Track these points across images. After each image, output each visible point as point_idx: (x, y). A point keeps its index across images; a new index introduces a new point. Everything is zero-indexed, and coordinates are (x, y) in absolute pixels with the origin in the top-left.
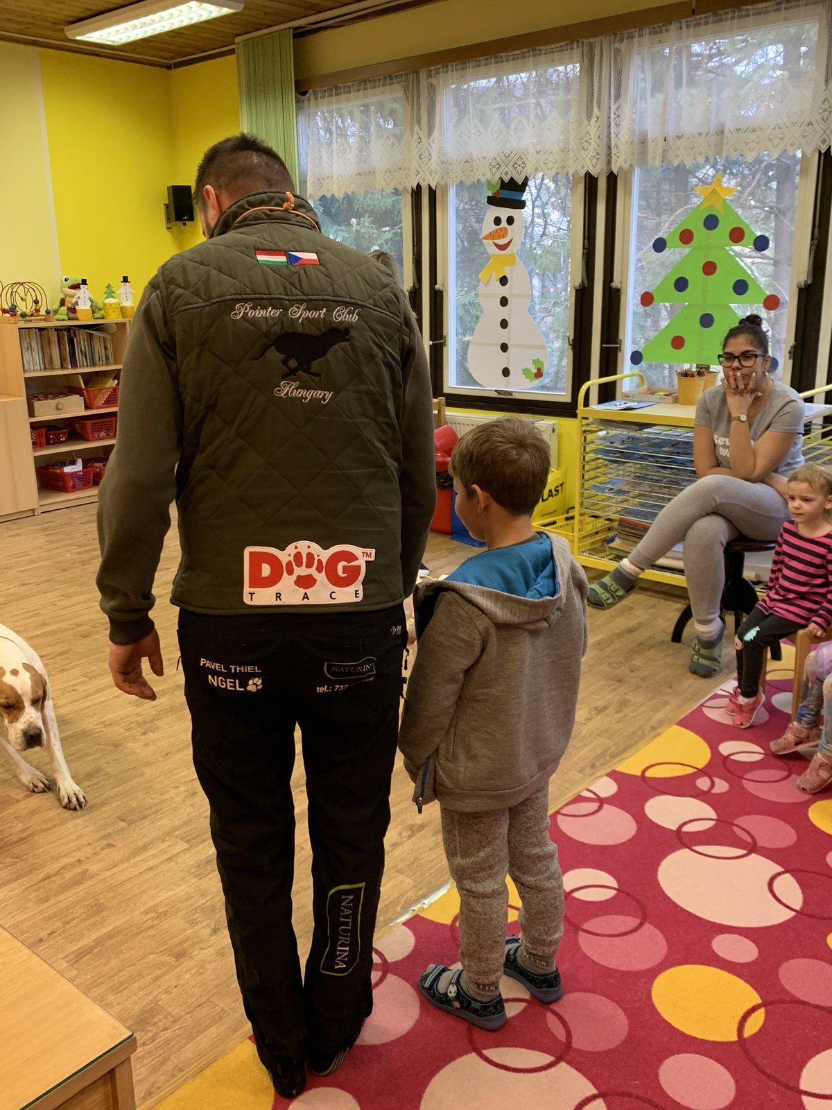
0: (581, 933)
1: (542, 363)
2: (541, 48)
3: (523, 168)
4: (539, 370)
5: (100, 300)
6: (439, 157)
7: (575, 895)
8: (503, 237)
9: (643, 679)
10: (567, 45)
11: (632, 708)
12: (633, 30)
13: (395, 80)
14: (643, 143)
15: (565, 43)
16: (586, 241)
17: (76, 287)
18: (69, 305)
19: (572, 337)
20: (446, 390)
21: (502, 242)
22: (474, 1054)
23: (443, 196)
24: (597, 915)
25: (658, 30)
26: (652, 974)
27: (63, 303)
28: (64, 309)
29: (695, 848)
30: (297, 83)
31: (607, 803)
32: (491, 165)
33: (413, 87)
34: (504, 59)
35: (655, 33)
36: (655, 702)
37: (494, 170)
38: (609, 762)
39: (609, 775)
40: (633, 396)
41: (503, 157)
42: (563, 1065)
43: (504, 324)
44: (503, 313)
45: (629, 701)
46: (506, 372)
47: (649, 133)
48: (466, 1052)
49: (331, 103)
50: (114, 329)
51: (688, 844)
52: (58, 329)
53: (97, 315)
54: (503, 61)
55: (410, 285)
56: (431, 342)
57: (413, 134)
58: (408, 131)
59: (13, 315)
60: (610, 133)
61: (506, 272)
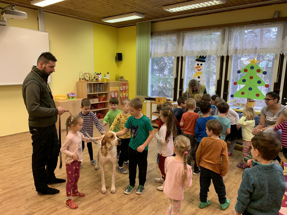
3: (206, 54)
5: (103, 77)
6: (185, 50)
8: (199, 68)
12: (235, 26)
13: (175, 33)
14: (236, 50)
15: (218, 28)
16: (221, 70)
17: (98, 74)
18: (96, 78)
19: (216, 91)
23: (185, 59)
30: (151, 33)
33: (179, 35)
35: (240, 27)
37: (199, 54)
41: (201, 51)
49: (158, 37)
50: (105, 84)
52: (93, 84)
53: (102, 81)
54: (202, 31)
55: (175, 77)
56: (180, 90)
57: (179, 46)
58: (177, 44)
59: (85, 80)
60: (228, 47)
61: (200, 75)
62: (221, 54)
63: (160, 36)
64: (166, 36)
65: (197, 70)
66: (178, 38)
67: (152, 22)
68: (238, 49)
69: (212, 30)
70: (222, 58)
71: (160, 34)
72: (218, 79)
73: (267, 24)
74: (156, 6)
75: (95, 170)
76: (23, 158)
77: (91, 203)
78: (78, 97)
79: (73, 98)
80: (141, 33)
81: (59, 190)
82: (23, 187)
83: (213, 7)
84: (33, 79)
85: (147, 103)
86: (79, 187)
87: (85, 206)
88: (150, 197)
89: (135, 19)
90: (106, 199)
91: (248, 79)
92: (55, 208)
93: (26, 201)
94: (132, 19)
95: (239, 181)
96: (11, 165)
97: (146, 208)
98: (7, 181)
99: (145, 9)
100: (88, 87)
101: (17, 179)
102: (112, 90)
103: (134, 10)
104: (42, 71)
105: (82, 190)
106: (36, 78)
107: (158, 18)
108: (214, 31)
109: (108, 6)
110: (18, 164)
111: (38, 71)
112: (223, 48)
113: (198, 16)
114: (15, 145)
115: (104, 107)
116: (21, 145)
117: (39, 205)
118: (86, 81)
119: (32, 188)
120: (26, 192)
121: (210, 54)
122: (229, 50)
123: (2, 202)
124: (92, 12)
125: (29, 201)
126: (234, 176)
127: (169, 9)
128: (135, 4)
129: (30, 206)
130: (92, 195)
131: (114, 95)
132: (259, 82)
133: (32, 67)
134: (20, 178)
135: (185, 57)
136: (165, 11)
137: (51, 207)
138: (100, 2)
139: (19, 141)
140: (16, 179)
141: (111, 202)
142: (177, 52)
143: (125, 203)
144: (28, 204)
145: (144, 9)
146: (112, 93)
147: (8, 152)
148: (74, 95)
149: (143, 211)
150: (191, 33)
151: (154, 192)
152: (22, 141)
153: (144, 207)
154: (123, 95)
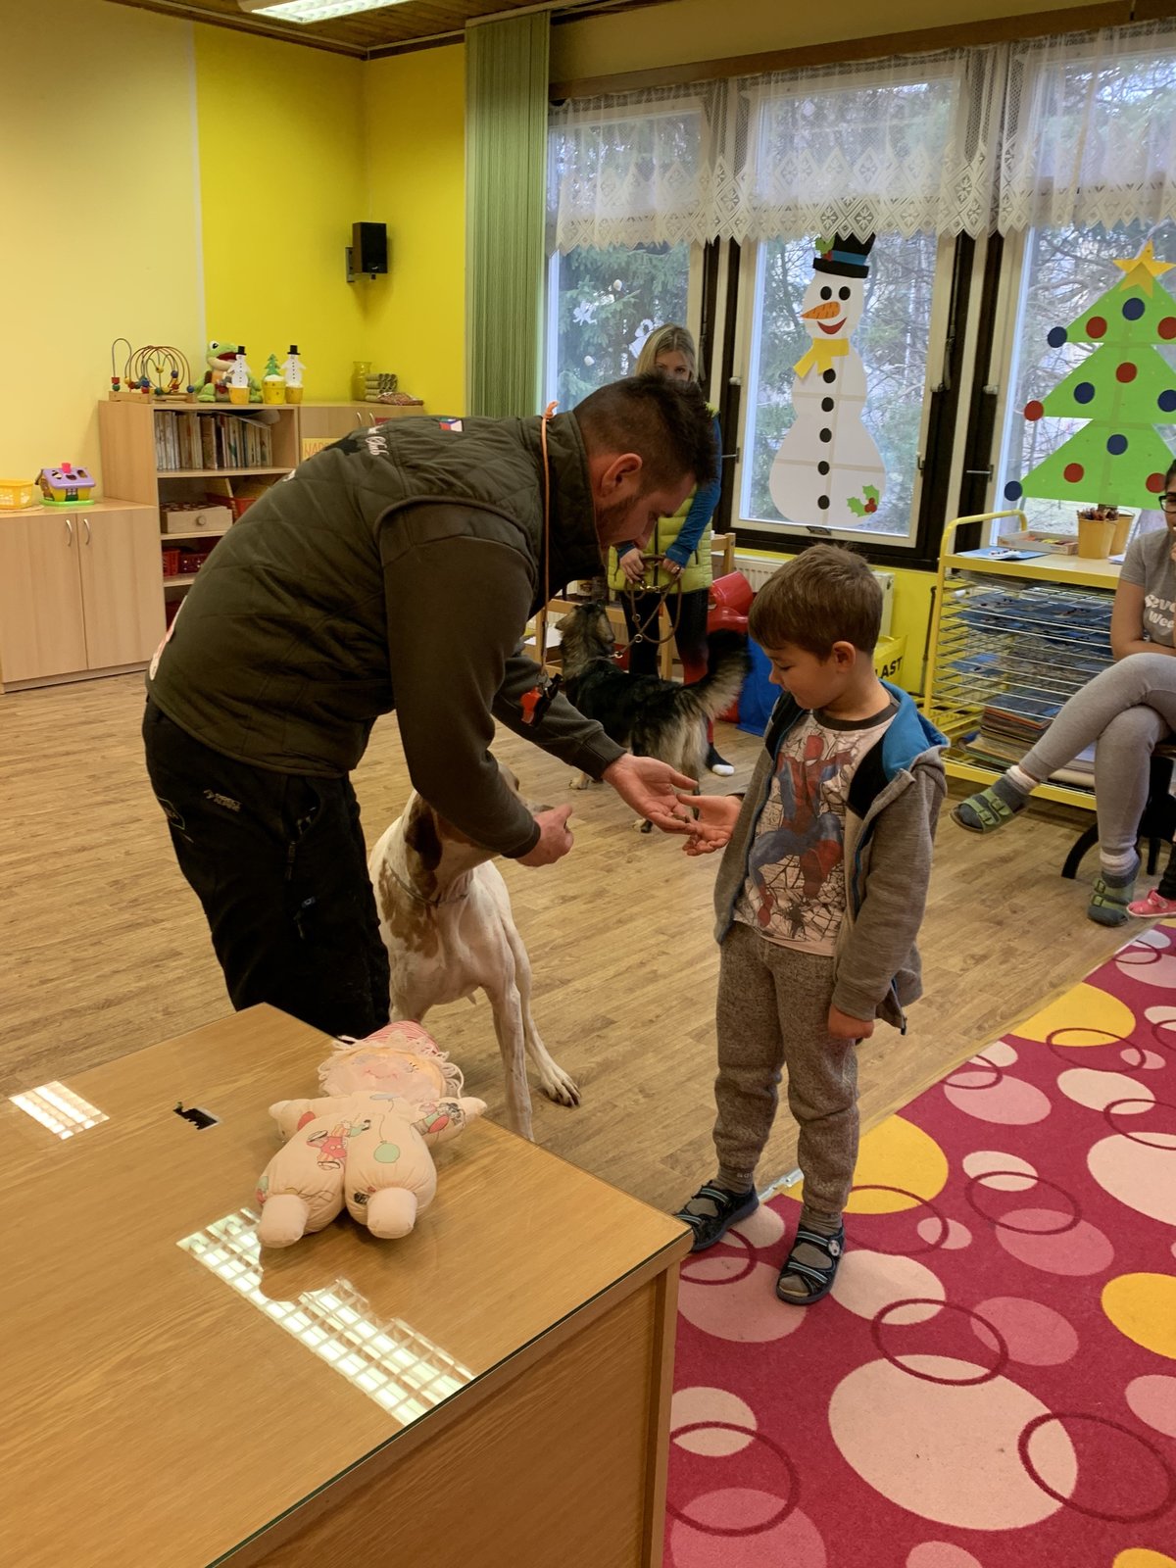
0: (998, 1227)
1: (878, 492)
2: (908, 55)
3: (870, 221)
4: (872, 501)
5: (262, 376)
6: (750, 201)
7: (983, 1182)
8: (833, 315)
9: (1031, 922)
10: (945, 53)
11: (1021, 959)
12: (1042, 37)
13: (692, 91)
14: (1043, 194)
15: (942, 51)
16: (952, 326)
17: (229, 356)
18: (218, 381)
19: (923, 458)
20: (735, 524)
21: (829, 322)
22: (885, 1360)
24: (1015, 1208)
25: (1079, 38)
26: (1100, 1280)
27: (208, 378)
28: (210, 386)
29: (1131, 1134)
30: (552, 87)
31: (1007, 1074)
32: (823, 215)
33: (718, 102)
34: (854, 68)
35: (1074, 42)
36: (1050, 951)
37: (828, 222)
38: (1000, 1024)
39: (1003, 1040)
40: (1013, 543)
41: (841, 204)
42: (1000, 1379)
43: (826, 435)
44: (826, 420)
45: (1017, 950)
46: (824, 502)
47: (1056, 179)
48: (874, 1358)
49: (598, 119)
50: (276, 418)
51: (1122, 1129)
52: (201, 414)
53: (253, 398)
54: (850, 72)
57: (714, 169)
58: (706, 162)
59: (146, 393)
60: (997, 180)
61: (834, 364)
62: (958, 224)
63: (606, 106)
64: (642, 106)
65: (821, 325)
66: (715, 115)
67: (557, 19)
68: (1057, 185)
69: (905, 65)
70: (965, 244)
71: (607, 97)
72: (937, 384)
78: (109, 496)
79: (72, 497)
80: (491, 91)
91: (1105, 382)
100: (161, 431)
112: (965, 184)
118: (152, 395)
122: (1002, 195)
135: (753, 246)
142: (702, 214)
148: (79, 482)
150: (787, 84)
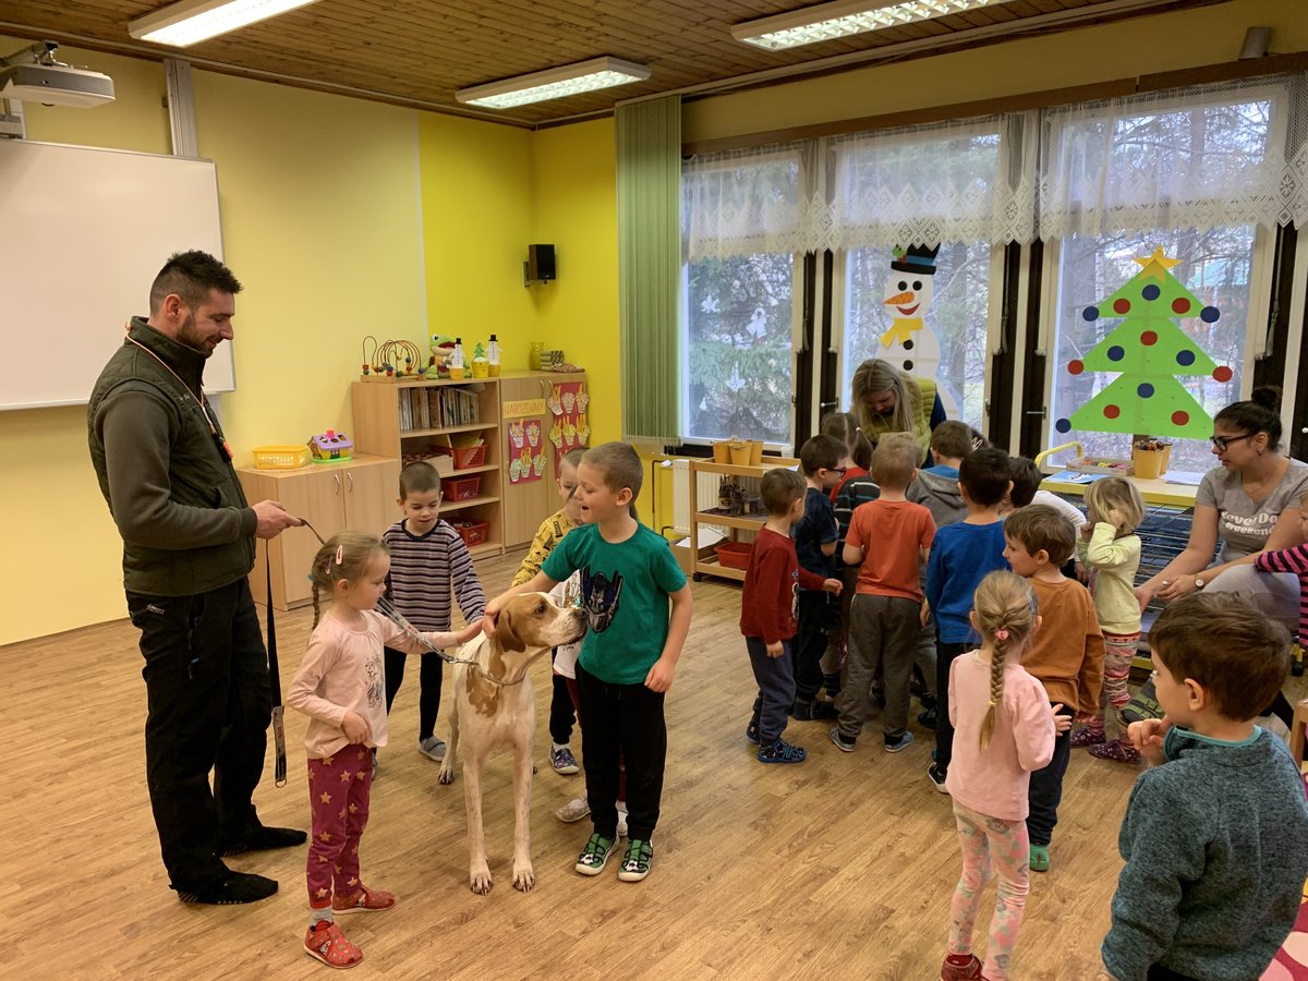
2: (961, 119)
3: (936, 234)
5: (472, 358)
6: (840, 222)
8: (909, 301)
10: (990, 117)
12: (1065, 105)
13: (792, 147)
14: (1073, 213)
15: (987, 115)
16: (1006, 308)
18: (440, 364)
19: (988, 404)
21: (906, 306)
23: (840, 260)
25: (1095, 105)
27: (432, 361)
28: (434, 367)
30: (683, 147)
32: (901, 231)
33: (812, 155)
37: (905, 236)
40: (1079, 467)
41: (914, 223)
47: (1084, 204)
49: (717, 168)
50: (483, 389)
53: (466, 375)
54: (917, 131)
55: (799, 347)
56: (823, 405)
57: (810, 199)
58: (805, 196)
59: (389, 375)
60: (1037, 203)
61: (912, 336)
62: (1008, 236)
63: (725, 159)
64: (753, 158)
65: (900, 309)
66: (809, 165)
67: (687, 99)
68: (1085, 207)
69: (959, 125)
70: (1013, 250)
71: (725, 152)
72: (996, 349)
73: (1213, 90)
74: (698, 24)
75: (442, 783)
76: (114, 738)
77: (422, 935)
78: (360, 452)
79: (335, 456)
80: (636, 150)
81: (276, 883)
82: (113, 873)
83: (962, 18)
84: (133, 377)
85: (675, 470)
86: (368, 863)
87: (393, 953)
88: (691, 901)
89: (605, 85)
90: (490, 918)
91: (1132, 345)
92: (258, 965)
93: (124, 937)
94: (593, 88)
95: (1101, 816)
96: (57, 774)
97: (673, 956)
98: (39, 846)
99: (649, 38)
100: (401, 403)
101: (85, 834)
102: (512, 415)
103: (603, 46)
104: (178, 337)
105: (383, 877)
106: (151, 373)
107: (712, 77)
108: (970, 127)
109: (480, 30)
110: (90, 767)
111: (156, 339)
112: (1012, 207)
113: (891, 66)
114: (75, 681)
115: (481, 493)
116: (105, 677)
117: (186, 955)
118: (394, 377)
119: (152, 874)
120: (127, 892)
121: (955, 237)
122: (1042, 215)
123: (16, 941)
124: (412, 61)
125: (137, 933)
126: (1077, 795)
127: (758, 36)
128: (605, 19)
129: (145, 960)
130: (428, 899)
131: (525, 436)
132: (1186, 358)
133: (129, 325)
134: (96, 832)
135: (843, 255)
136: (745, 44)
137: (241, 959)
138: (445, 16)
139: (96, 660)
140: (79, 837)
141: (515, 930)
142: (804, 233)
143: (576, 934)
144: (137, 948)
145: (647, 42)
146: (514, 426)
147: (43, 714)
148: (341, 444)
149: (661, 966)
150: (867, 140)
151: (709, 878)
152: (107, 659)
153: (663, 948)
154: (563, 437)
